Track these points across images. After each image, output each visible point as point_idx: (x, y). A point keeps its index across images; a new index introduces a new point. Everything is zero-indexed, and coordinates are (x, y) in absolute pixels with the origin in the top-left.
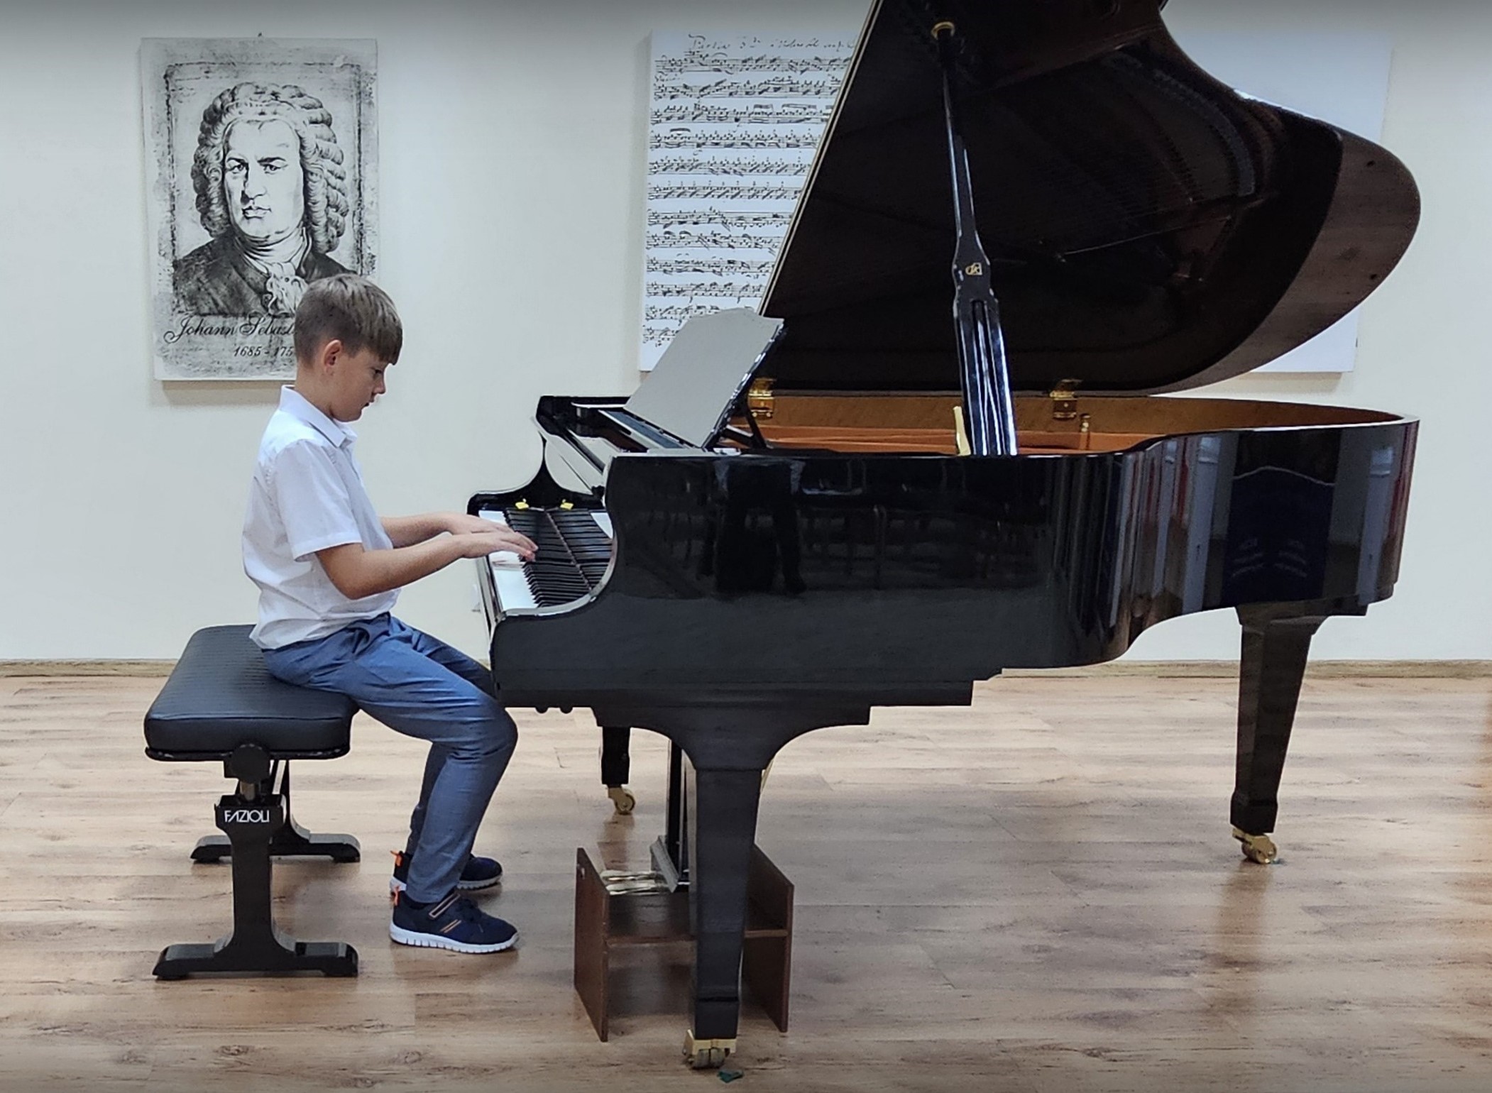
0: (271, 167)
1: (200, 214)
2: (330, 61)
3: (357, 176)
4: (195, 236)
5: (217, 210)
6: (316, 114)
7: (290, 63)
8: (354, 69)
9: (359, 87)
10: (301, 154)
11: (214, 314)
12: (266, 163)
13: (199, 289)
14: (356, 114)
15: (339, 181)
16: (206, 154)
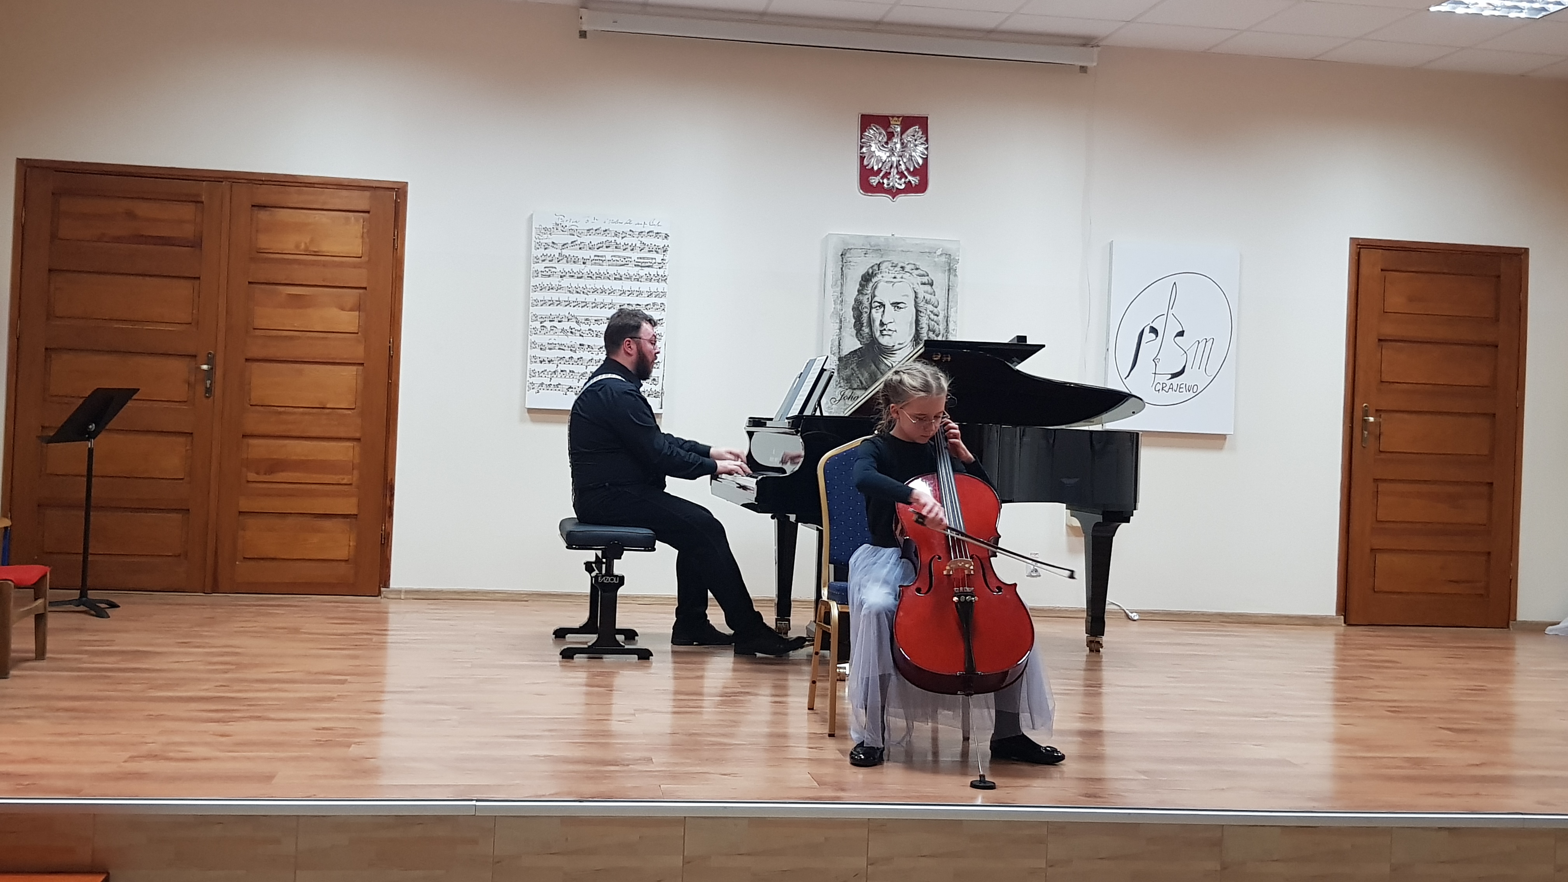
0: (898, 307)
1: (855, 331)
2: (934, 251)
3: (946, 314)
4: (852, 344)
5: (866, 330)
6: (925, 279)
7: (912, 251)
8: (947, 256)
9: (950, 265)
10: (915, 300)
11: (860, 389)
12: (896, 305)
13: (853, 374)
14: (947, 281)
15: (935, 317)
16: (861, 298)
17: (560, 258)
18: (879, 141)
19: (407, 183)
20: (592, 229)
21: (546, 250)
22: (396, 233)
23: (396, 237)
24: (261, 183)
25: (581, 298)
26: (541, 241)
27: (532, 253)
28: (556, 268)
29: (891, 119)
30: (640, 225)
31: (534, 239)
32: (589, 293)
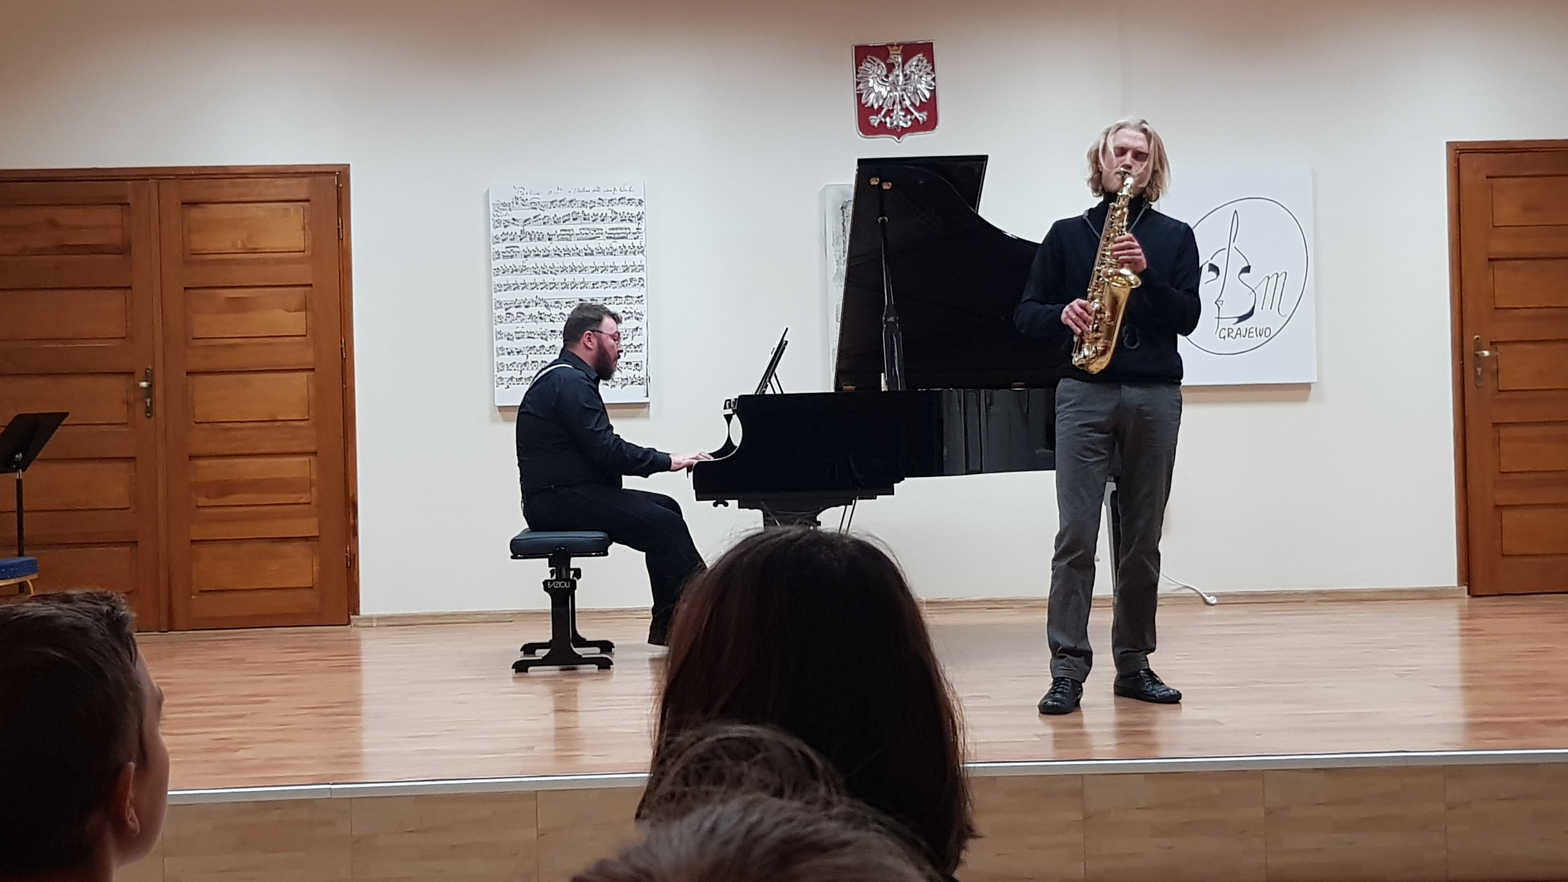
17: (522, 236)
18: (878, 75)
19: (349, 165)
20: (556, 201)
21: (506, 229)
22: (340, 221)
23: (340, 227)
24: (190, 177)
25: (549, 278)
26: (500, 218)
27: (491, 232)
28: (518, 247)
29: (889, 47)
30: (609, 192)
31: (492, 217)
32: (557, 273)
